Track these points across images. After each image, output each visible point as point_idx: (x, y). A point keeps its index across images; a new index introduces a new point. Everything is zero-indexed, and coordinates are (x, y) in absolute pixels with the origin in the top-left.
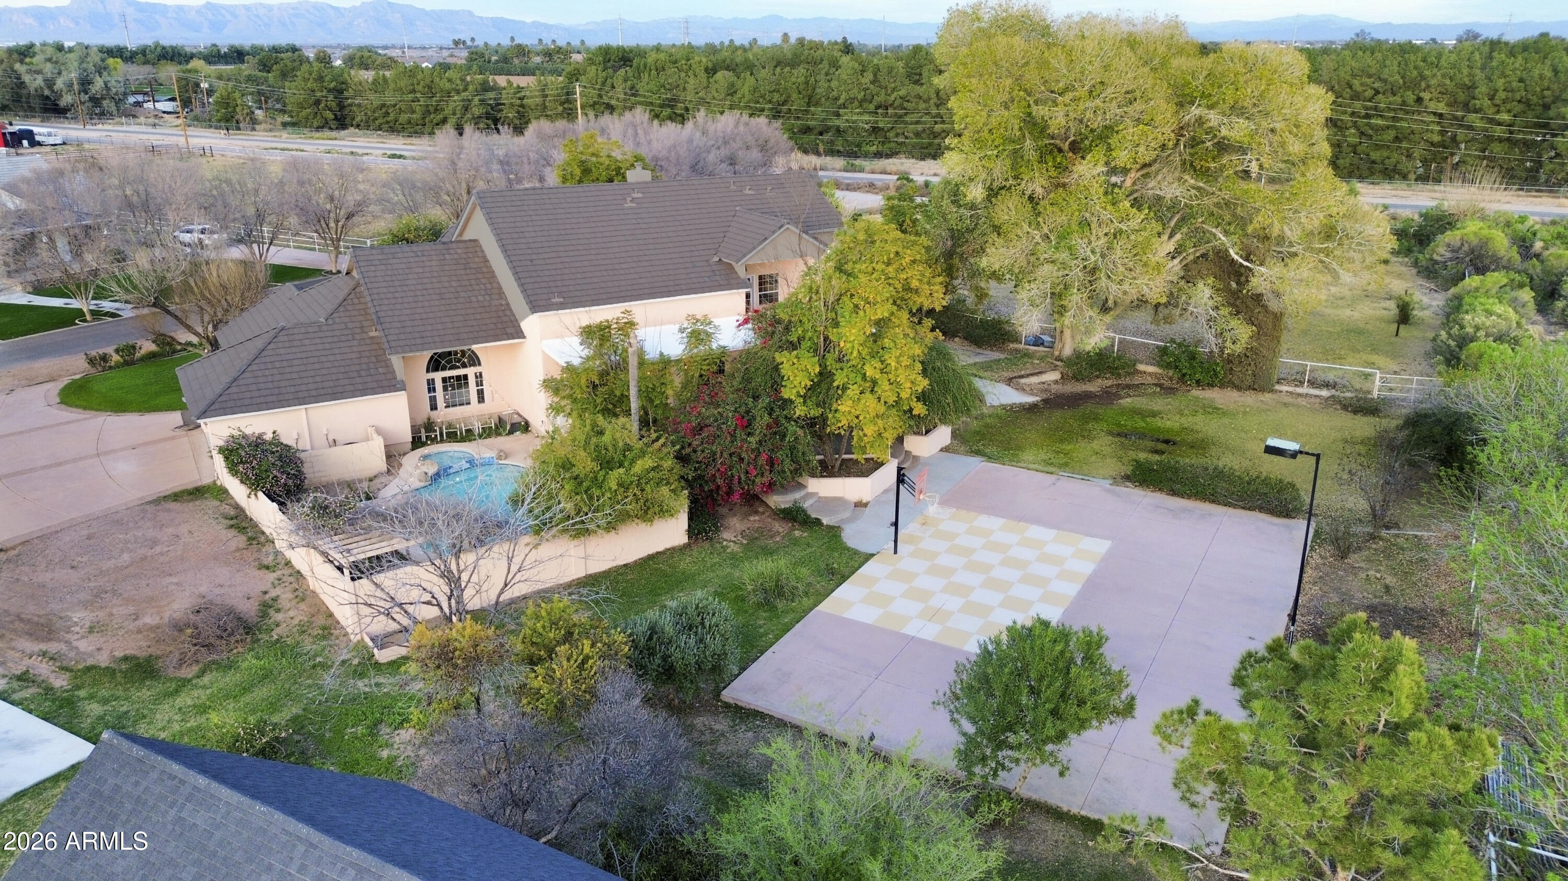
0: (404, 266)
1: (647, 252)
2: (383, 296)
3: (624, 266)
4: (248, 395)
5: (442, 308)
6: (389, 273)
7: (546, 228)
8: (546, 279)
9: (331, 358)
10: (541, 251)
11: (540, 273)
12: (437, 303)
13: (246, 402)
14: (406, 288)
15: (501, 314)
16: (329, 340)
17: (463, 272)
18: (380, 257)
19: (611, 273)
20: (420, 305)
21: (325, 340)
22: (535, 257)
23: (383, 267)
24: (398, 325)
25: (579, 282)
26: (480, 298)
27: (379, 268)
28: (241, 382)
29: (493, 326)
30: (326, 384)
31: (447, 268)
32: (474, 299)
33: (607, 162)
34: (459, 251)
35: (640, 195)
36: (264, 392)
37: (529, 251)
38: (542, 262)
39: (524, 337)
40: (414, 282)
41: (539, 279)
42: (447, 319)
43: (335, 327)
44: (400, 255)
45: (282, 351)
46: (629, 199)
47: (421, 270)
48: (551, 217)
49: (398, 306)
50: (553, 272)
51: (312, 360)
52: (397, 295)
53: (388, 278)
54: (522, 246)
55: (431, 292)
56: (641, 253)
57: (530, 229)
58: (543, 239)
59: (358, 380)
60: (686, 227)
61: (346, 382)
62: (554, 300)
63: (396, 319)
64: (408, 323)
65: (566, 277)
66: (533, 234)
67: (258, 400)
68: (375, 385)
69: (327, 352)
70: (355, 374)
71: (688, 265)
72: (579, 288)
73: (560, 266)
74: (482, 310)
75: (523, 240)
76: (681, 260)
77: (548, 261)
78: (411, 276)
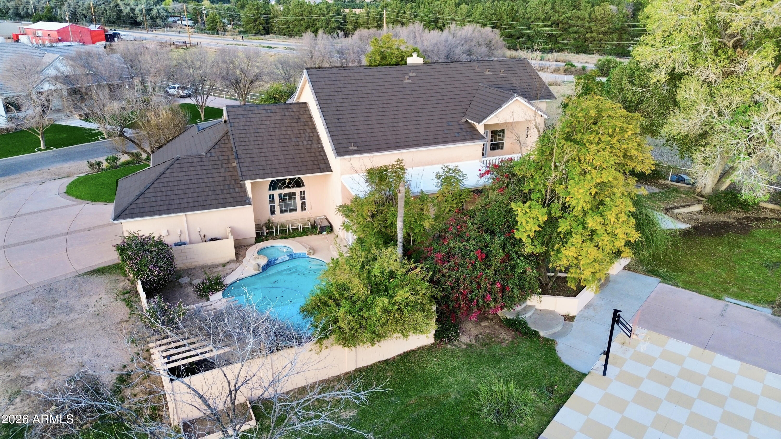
0: (258, 119)
1: (416, 115)
2: (242, 140)
3: (400, 124)
4: (149, 205)
5: (280, 149)
6: (248, 124)
7: (350, 96)
8: (347, 132)
9: (206, 180)
10: (345, 112)
11: (343, 129)
12: (277, 145)
13: (147, 209)
14: (257, 135)
15: (317, 154)
16: (206, 168)
17: (295, 124)
18: (243, 113)
19: (391, 129)
20: (265, 146)
21: (203, 168)
22: (341, 116)
23: (244, 120)
24: (249, 160)
25: (369, 135)
26: (305, 143)
27: (242, 120)
28: (146, 195)
29: (311, 163)
30: (200, 199)
31: (286, 121)
32: (301, 143)
33: (396, 53)
34: (295, 110)
35: (415, 74)
36: (160, 203)
37: (337, 113)
38: (345, 120)
39: (332, 171)
40: (263, 130)
41: (342, 133)
42: (282, 157)
43: (212, 159)
44: (256, 112)
45: (175, 174)
46: (407, 77)
47: (268, 122)
48: (354, 89)
49: (251, 147)
50: (352, 128)
51: (193, 181)
52: (251, 139)
53: (246, 127)
54: (333, 109)
55: (274, 137)
56: (412, 115)
57: (340, 97)
58: (347, 104)
59: (221, 196)
60: (445, 97)
61: (213, 197)
62: (351, 148)
63: (248, 156)
64: (256, 159)
65: (360, 131)
66: (341, 101)
67: (155, 209)
68: (232, 200)
69: (203, 176)
70: (220, 192)
71: (444, 124)
72: (368, 139)
73: (357, 123)
74: (305, 151)
75: (334, 105)
76: (439, 121)
77: (349, 120)
78: (262, 126)
